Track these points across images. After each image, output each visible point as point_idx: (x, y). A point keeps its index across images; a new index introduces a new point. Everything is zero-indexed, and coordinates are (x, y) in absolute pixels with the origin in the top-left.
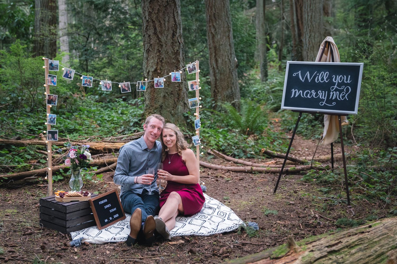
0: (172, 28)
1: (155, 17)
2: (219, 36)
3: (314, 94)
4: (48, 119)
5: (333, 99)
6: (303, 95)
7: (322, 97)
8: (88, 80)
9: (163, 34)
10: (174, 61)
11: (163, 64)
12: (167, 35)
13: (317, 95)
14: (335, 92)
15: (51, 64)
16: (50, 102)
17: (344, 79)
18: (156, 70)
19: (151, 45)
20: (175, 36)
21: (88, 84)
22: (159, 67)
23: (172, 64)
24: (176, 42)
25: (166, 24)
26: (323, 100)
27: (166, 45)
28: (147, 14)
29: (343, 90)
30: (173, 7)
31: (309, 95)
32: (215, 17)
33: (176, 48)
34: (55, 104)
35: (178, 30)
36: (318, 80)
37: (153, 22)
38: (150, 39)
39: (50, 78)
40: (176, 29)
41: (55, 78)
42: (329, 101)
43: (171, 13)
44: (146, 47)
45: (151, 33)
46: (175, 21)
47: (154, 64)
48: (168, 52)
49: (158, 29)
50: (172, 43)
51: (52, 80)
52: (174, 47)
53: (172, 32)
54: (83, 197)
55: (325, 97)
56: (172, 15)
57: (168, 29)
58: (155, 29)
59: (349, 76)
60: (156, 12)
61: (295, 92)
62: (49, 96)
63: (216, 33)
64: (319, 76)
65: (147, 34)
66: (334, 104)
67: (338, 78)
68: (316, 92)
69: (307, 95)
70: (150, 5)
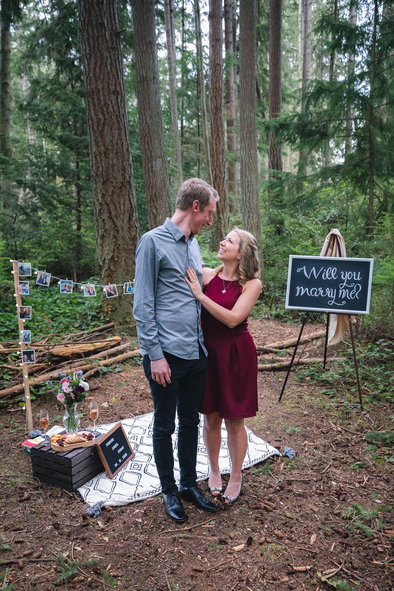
0: (128, 211)
1: (109, 199)
2: (161, 217)
3: (321, 292)
4: (22, 337)
5: (343, 297)
6: (309, 293)
7: (330, 295)
8: (67, 284)
9: (119, 219)
10: (131, 247)
11: (120, 251)
12: (124, 219)
13: (324, 293)
14: (344, 290)
15: (21, 268)
16: (22, 316)
17: (353, 276)
18: (113, 258)
19: (106, 230)
20: (132, 220)
21: (68, 289)
22: (115, 254)
23: (129, 250)
24: (133, 227)
25: (122, 208)
26: (332, 299)
27: (123, 230)
28: (100, 196)
29: (353, 288)
30: (128, 189)
31: (316, 293)
32: (156, 197)
33: (133, 233)
34: (29, 318)
35: (134, 213)
36: (325, 276)
37: (108, 205)
38: (105, 224)
39: (20, 286)
40: (132, 212)
41: (26, 285)
42: (338, 300)
43: (126, 195)
44: (100, 232)
45: (105, 217)
46: (131, 204)
47: (111, 251)
48: (125, 238)
49: (113, 213)
50: (129, 227)
51: (24, 288)
52: (131, 232)
53: (128, 215)
54: (87, 441)
55: (333, 295)
56: (127, 197)
57: (124, 213)
58: (110, 213)
59: (359, 273)
60: (111, 194)
61: (301, 290)
62: (21, 308)
63: (158, 213)
64: (326, 272)
65: (101, 218)
66: (344, 303)
67: (347, 275)
68: (324, 289)
69: (313, 293)
70: (104, 186)
